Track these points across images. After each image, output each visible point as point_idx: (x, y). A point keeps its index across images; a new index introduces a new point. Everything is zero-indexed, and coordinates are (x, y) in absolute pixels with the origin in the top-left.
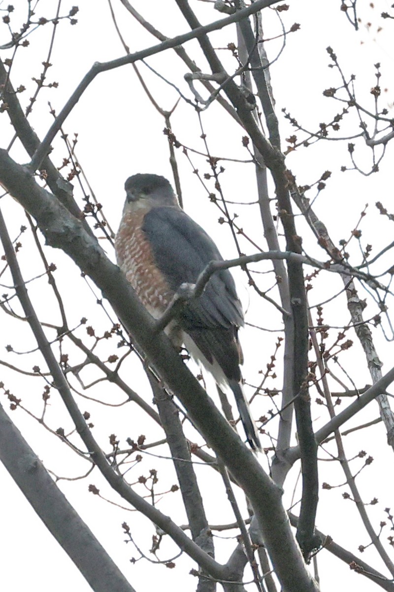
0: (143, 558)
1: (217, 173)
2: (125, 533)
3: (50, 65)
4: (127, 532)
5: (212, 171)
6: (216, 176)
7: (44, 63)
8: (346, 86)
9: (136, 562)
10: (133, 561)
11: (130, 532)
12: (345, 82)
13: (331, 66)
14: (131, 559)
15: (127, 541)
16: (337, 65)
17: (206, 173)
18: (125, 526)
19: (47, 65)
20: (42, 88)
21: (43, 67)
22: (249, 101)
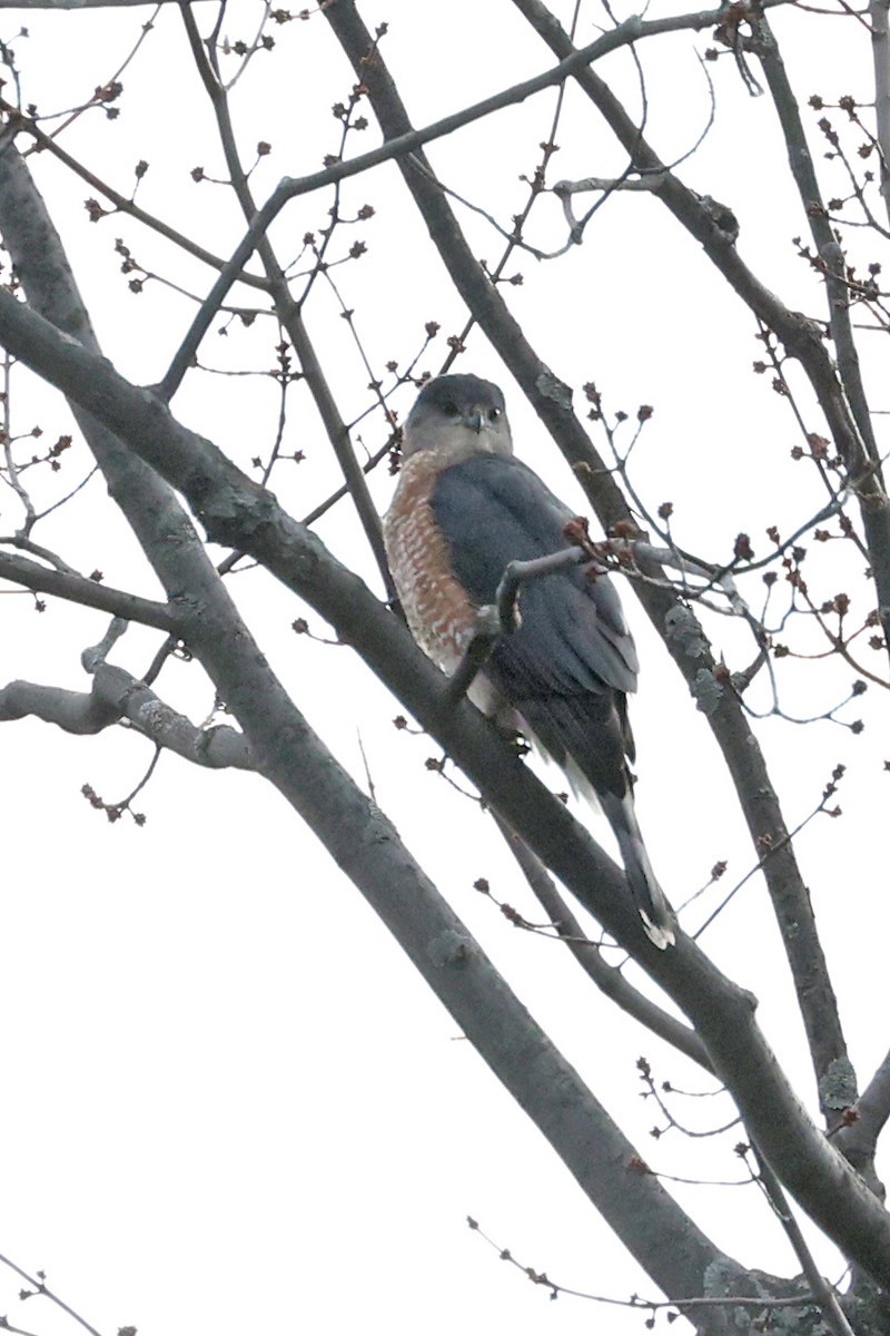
0: (673, 1128)
1: (779, 359)
2: (643, 1078)
3: (556, 148)
4: (646, 1077)
5: (769, 356)
6: (777, 365)
7: (543, 146)
8: (859, 193)
9: (661, 1136)
10: (656, 1133)
11: (650, 1076)
12: (856, 187)
13: (830, 156)
14: (652, 1129)
15: (645, 1095)
16: (840, 154)
17: (757, 361)
18: (642, 1065)
19: (549, 148)
20: (540, 196)
21: (542, 152)
22: (722, 228)
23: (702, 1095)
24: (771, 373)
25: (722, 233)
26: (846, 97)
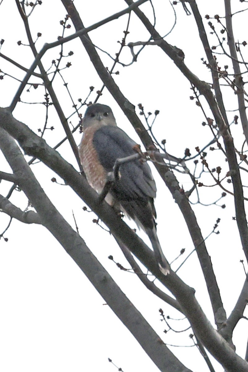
0: (171, 330)
1: (198, 96)
2: (161, 315)
3: (129, 33)
4: (162, 314)
5: (194, 95)
6: (197, 97)
7: (124, 32)
8: (221, 44)
9: (167, 332)
10: (165, 332)
11: (163, 314)
12: (220, 42)
13: (212, 33)
14: (164, 330)
15: (162, 320)
16: (215, 32)
17: (191, 96)
18: (161, 311)
19: (126, 33)
20: (124, 47)
21: (124, 34)
22: (179, 56)
23: (179, 320)
24: (196, 100)
25: (180, 57)
26: (217, 15)
